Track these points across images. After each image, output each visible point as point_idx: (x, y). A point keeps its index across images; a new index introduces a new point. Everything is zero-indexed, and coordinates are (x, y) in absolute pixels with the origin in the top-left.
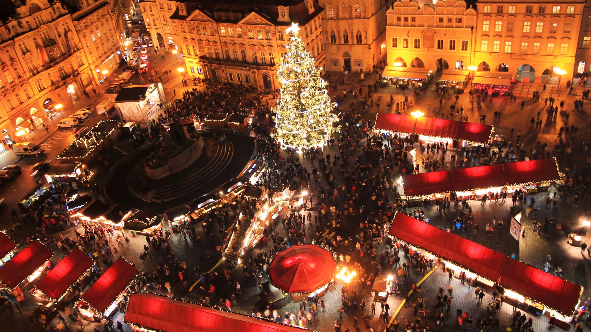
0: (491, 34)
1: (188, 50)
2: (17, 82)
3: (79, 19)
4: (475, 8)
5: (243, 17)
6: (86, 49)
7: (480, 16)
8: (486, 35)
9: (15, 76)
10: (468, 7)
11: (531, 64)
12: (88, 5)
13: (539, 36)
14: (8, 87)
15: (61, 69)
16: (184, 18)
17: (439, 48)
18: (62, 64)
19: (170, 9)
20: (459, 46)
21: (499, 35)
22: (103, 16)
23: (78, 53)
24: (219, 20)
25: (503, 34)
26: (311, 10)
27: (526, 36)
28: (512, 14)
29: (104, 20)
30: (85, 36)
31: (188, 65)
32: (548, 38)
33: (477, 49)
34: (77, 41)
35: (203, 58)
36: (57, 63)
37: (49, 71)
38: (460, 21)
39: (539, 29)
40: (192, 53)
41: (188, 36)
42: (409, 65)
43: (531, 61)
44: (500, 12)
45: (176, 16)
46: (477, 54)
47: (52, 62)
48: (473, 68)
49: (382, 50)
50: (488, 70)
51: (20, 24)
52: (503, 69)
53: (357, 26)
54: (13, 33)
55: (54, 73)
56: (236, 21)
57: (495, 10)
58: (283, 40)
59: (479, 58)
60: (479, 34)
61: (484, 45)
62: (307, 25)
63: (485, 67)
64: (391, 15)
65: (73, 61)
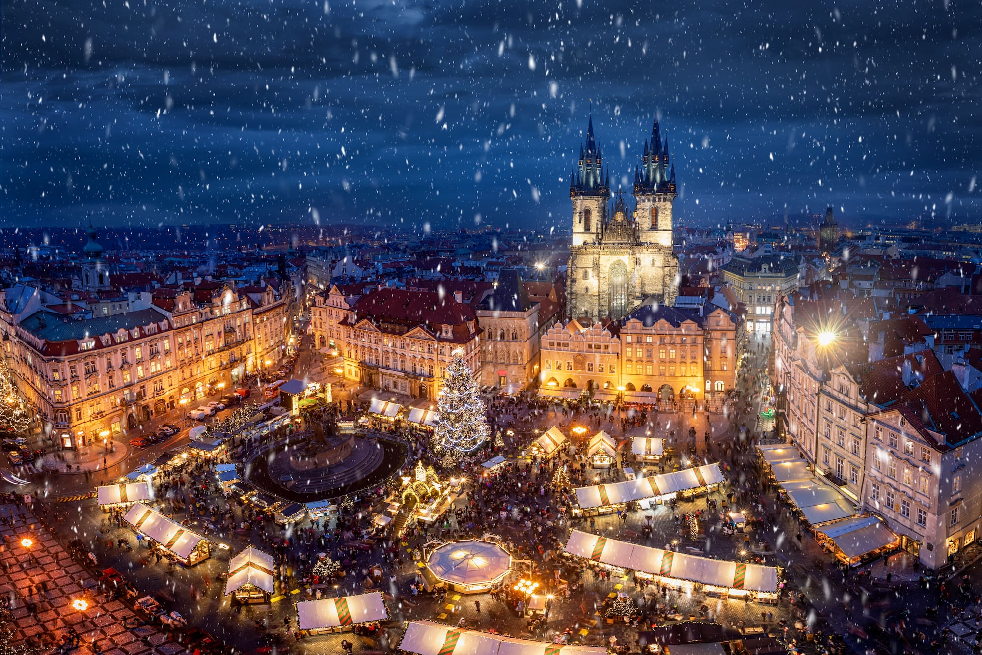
0: (634, 359)
1: (349, 353)
2: (194, 358)
3: (258, 314)
4: (619, 337)
5: (408, 331)
6: (257, 340)
7: (623, 344)
8: (630, 360)
9: (194, 352)
10: (613, 336)
11: (670, 384)
12: (269, 303)
13: (672, 361)
14: (186, 361)
15: (232, 354)
16: (352, 325)
17: (589, 370)
18: (234, 349)
19: (338, 316)
20: (607, 370)
21: (640, 361)
22: (278, 314)
23: (249, 342)
24: (384, 331)
25: (644, 359)
26: (472, 331)
27: (663, 361)
28: (649, 344)
29: (278, 318)
30: (259, 329)
31: (347, 368)
32: (681, 363)
33: (624, 372)
34: (251, 332)
35: (362, 364)
36: (231, 348)
37: (222, 353)
38: (607, 347)
39: (672, 356)
40: (353, 356)
41: (352, 341)
42: (562, 385)
43: (670, 382)
44: (639, 342)
45: (344, 322)
46: (624, 376)
47: (228, 346)
48: (621, 388)
49: (535, 371)
50: (634, 390)
51: (211, 312)
52: (646, 389)
53: (515, 347)
54: (204, 318)
55: (225, 357)
56: (401, 333)
57: (635, 340)
58: (444, 355)
59: (626, 380)
60: (624, 359)
61: (628, 368)
62: (469, 344)
63: (631, 387)
64: (545, 340)
65: (244, 348)
